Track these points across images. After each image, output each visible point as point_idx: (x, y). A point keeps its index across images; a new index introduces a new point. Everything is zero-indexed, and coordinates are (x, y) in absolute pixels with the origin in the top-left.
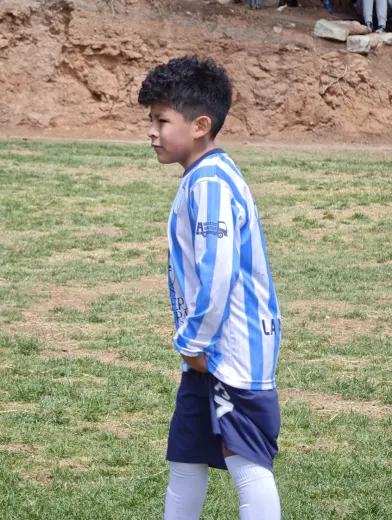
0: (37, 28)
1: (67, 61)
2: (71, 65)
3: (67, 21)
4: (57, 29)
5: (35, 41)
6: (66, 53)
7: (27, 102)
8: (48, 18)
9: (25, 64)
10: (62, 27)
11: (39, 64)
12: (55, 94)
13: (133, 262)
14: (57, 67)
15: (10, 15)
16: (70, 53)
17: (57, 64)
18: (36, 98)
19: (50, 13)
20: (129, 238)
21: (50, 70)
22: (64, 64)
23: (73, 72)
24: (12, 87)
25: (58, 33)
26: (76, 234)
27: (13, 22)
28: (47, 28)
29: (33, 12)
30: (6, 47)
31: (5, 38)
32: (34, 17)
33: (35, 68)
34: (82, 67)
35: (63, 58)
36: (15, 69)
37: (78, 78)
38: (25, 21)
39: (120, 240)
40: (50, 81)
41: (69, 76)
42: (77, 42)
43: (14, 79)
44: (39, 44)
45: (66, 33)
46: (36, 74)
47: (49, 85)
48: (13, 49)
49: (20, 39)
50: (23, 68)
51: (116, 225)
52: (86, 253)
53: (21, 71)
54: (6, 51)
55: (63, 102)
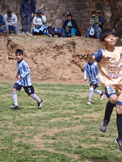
0: (65, 50)
1: (74, 60)
2: (75, 61)
3: (74, 48)
4: (71, 50)
5: (65, 54)
6: (74, 57)
7: (62, 72)
8: (68, 47)
9: (62, 61)
10: (73, 49)
11: (65, 61)
12: (71, 70)
13: (76, 121)
14: (71, 62)
15: (57, 46)
16: (75, 57)
17: (71, 61)
18: (65, 71)
19: (69, 45)
20: (77, 114)
21: (69, 63)
22: (73, 61)
23: (76, 63)
24: (58, 68)
25: (71, 51)
26: (62, 113)
27: (58, 48)
28: (68, 50)
29: (64, 45)
30: (56, 56)
31: (55, 53)
32: (64, 46)
33: (64, 62)
34: (79, 62)
35: (73, 59)
36: (59, 62)
37: (77, 65)
38: (62, 48)
39: (74, 114)
40: (69, 66)
41: (75, 64)
42: (77, 54)
43: (58, 66)
44: (66, 55)
45: (74, 51)
46: (65, 64)
47: (69, 67)
48: (58, 56)
49: (60, 53)
50: (61, 62)
51: (75, 110)
52: (62, 119)
53: (60, 63)
54: (56, 57)
55: (73, 72)
